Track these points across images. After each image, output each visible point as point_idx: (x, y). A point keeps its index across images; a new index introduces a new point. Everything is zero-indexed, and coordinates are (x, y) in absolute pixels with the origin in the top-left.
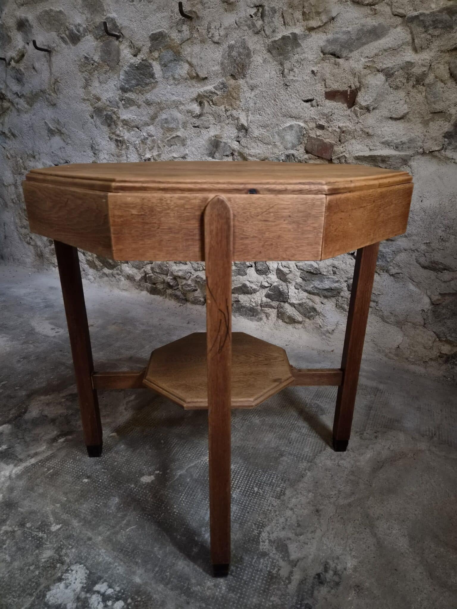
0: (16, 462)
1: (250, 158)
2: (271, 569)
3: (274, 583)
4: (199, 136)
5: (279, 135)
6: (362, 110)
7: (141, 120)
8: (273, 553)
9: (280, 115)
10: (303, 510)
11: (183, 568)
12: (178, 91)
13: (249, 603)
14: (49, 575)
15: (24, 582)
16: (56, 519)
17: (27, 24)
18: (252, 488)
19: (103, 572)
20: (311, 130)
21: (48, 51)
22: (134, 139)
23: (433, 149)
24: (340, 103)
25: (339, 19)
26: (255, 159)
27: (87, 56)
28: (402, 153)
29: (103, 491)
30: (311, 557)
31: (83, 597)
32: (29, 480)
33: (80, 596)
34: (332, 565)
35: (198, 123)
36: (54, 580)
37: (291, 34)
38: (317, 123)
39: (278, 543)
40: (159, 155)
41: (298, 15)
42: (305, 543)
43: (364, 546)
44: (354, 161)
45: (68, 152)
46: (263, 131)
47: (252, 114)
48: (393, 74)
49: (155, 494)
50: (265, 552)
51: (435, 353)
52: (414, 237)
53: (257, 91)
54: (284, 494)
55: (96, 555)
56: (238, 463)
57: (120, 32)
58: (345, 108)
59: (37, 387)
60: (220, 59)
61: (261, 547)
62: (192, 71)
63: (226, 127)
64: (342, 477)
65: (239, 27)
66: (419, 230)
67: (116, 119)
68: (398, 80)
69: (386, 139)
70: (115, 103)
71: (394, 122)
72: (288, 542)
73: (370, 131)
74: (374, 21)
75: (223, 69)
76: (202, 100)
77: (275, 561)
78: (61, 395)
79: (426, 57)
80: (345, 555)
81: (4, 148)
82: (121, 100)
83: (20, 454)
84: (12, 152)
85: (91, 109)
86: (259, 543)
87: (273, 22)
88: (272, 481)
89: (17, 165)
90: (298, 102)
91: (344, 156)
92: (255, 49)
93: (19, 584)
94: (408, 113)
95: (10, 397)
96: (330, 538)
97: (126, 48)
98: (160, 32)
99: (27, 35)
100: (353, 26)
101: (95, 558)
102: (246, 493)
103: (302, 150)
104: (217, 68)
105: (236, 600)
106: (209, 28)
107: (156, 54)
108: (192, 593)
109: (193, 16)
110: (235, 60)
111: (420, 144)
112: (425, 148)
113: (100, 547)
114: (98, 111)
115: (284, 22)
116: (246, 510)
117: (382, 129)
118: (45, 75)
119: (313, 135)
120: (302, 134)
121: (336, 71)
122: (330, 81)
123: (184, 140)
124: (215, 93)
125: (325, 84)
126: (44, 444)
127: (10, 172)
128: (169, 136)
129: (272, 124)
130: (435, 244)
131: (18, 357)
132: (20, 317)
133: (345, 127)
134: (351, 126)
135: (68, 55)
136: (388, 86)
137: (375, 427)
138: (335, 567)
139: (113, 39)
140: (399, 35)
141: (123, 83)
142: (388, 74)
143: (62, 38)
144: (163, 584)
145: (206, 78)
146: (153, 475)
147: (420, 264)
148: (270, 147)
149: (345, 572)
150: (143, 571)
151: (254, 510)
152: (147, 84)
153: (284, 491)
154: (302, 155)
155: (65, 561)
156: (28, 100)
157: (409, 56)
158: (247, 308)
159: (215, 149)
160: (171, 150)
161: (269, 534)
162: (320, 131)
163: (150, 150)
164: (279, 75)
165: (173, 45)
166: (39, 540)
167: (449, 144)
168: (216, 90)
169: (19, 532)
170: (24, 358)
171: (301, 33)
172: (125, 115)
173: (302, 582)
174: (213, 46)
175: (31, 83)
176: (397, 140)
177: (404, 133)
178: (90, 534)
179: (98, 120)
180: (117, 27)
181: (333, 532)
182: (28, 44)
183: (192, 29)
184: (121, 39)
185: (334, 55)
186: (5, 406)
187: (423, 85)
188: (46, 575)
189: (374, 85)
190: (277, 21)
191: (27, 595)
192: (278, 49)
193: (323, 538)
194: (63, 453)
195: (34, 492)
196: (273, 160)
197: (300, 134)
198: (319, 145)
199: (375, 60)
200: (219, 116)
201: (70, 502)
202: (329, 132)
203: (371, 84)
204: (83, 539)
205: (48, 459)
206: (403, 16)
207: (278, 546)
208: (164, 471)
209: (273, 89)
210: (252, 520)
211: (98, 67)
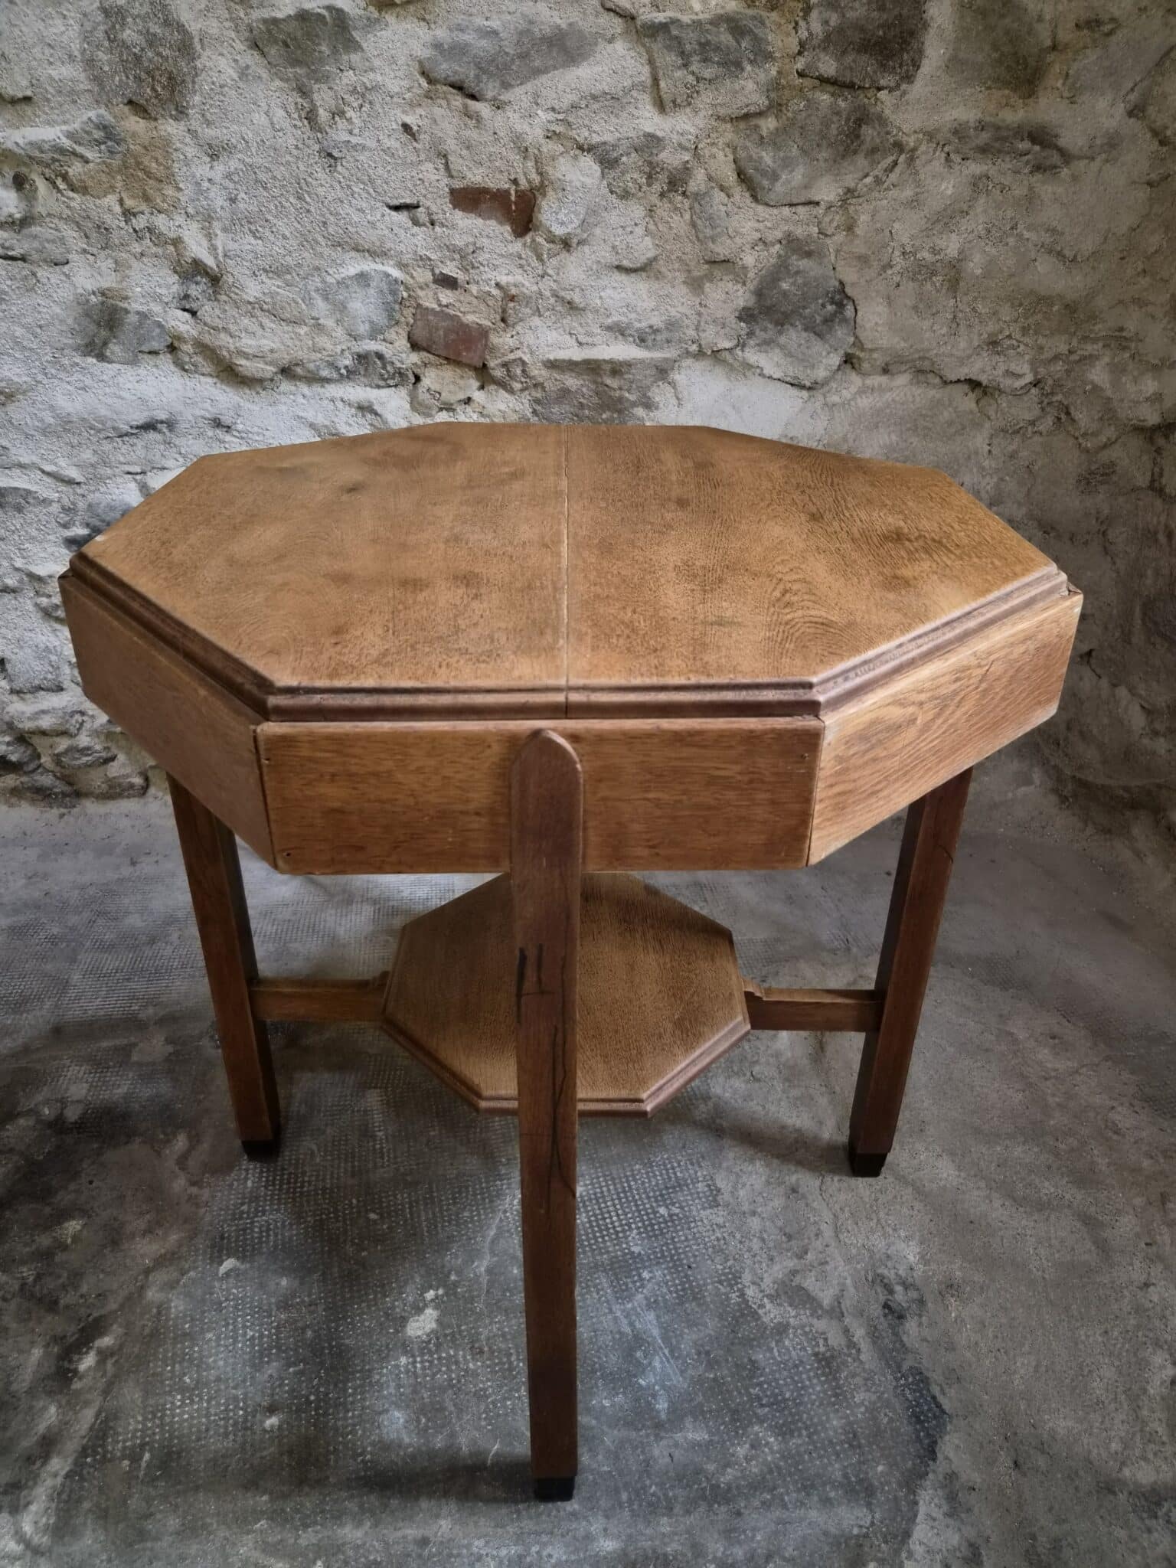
1: (243, 362)
2: (812, 1348)
3: (839, 1370)
4: (31, 290)
5: (326, 298)
6: (552, 245)
8: (791, 1314)
9: (320, 239)
10: (771, 1204)
11: (671, 1456)
13: (831, 1433)
18: (655, 1212)
20: (421, 288)
23: (719, 346)
24: (493, 223)
26: (262, 366)
28: (657, 355)
30: (849, 1282)
32: (104, 1518)
34: (890, 1274)
35: (18, 245)
37: (326, 7)
38: (437, 271)
39: (786, 1293)
42: (822, 1264)
43: (905, 1210)
44: (544, 372)
46: (272, 284)
47: (225, 230)
48: (616, 160)
49: (472, 1348)
50: (780, 1323)
53: (234, 164)
54: (719, 1190)
61: (766, 1320)
63: (136, 264)
64: (780, 1100)
68: (628, 177)
69: (615, 319)
71: (625, 278)
72: (797, 1280)
73: (577, 298)
74: (555, 13)
75: (98, 79)
76: (24, 170)
77: (807, 1329)
79: (686, 127)
80: (894, 1243)
86: (756, 1313)
88: (676, 1177)
92: (204, 34)
94: (655, 259)
96: (849, 1228)
102: (653, 1230)
103: (402, 343)
104: (69, 72)
105: (808, 1444)
108: (729, 1489)
110: (138, 59)
111: (691, 333)
112: (701, 342)
113: (465, 1542)
116: (682, 1265)
117: (602, 294)
119: (430, 303)
121: (473, 134)
122: (460, 161)
124: (74, 154)
125: (446, 165)
129: (299, 265)
133: (515, 285)
134: (527, 284)
136: (608, 191)
138: (897, 1275)
140: (623, 63)
142: (607, 160)
144: (664, 1515)
145: (27, 99)
146: (426, 1306)
148: (302, 330)
150: (601, 1519)
151: (695, 1256)
153: (714, 1184)
154: (404, 355)
157: (648, 120)
159: (104, 333)
161: (759, 1285)
162: (448, 292)
164: (299, 124)
167: (751, 334)
168: (79, 143)
171: (357, 10)
173: (874, 1335)
176: (640, 321)
177: (653, 304)
178: (412, 1532)
181: (847, 1214)
185: (459, 88)
187: (684, 193)
192: (287, 45)
193: (841, 1236)
194: (130, 1394)
195: (157, 1539)
196: (318, 368)
197: (390, 298)
198: (447, 331)
199: (570, 119)
200: (103, 229)
201: (285, 1496)
202: (472, 295)
203: (571, 182)
204: (409, 1555)
205: (101, 1432)
206: (629, 18)
207: (790, 1297)
208: (443, 1282)
209: (288, 163)
210: (711, 1277)
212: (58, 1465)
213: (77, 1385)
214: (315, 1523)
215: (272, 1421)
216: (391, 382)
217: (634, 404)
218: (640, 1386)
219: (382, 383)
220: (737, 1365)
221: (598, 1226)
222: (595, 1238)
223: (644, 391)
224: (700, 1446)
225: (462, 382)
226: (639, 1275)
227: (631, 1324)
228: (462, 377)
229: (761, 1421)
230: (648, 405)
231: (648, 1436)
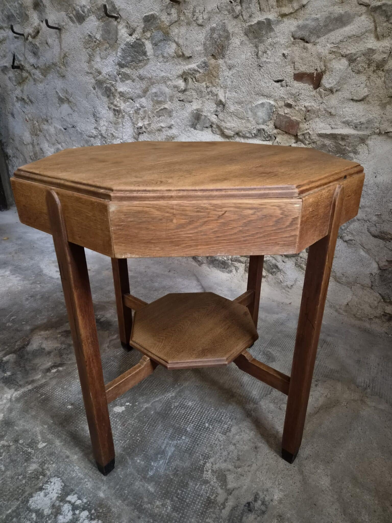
0: (17, 387)
1: (226, 131)
2: (209, 495)
3: (211, 508)
4: (183, 109)
5: (252, 111)
6: (326, 92)
7: (135, 93)
8: (214, 481)
9: (253, 92)
10: (244, 446)
11: (139, 488)
12: (166, 68)
14: (33, 485)
15: (13, 488)
16: (43, 438)
17: (41, 4)
18: (204, 423)
19: (75, 486)
20: (280, 108)
21: (58, 29)
22: (128, 109)
23: (388, 130)
24: (307, 85)
25: (309, 6)
26: (231, 132)
27: (91, 34)
28: (361, 133)
29: (82, 417)
30: (245, 487)
31: (57, 505)
32: (26, 403)
33: (55, 504)
34: (261, 495)
35: (182, 97)
36: (37, 489)
37: (266, 19)
38: (286, 102)
39: (219, 473)
41: (272, 2)
42: (241, 475)
43: (291, 482)
44: (317, 138)
45: (75, 118)
46: (238, 107)
47: (229, 91)
48: (355, 59)
49: (123, 423)
50: (207, 480)
51: (379, 312)
52: (366, 209)
53: (234, 71)
54: (230, 431)
55: (71, 471)
56: (195, 401)
57: (118, 14)
58: (311, 89)
59: (39, 322)
60: (203, 40)
61: (204, 476)
62: (178, 50)
63: (207, 102)
64: (281, 419)
65: (220, 11)
66: (372, 203)
67: (114, 91)
68: (360, 65)
69: (347, 119)
70: (113, 77)
71: (355, 104)
72: (227, 473)
73: (333, 111)
74: (340, 9)
75: (205, 49)
76: (187, 76)
77: (214, 489)
78: (58, 331)
79: (387, 45)
80: (274, 488)
81: (24, 112)
82: (119, 74)
83: (20, 381)
84: (29, 116)
85: (93, 81)
86: (203, 472)
87: (250, 8)
88: (221, 419)
89: (34, 127)
90: (269, 82)
91: (308, 132)
92: (233, 33)
93: (9, 490)
94: (367, 96)
95: (17, 330)
96: (263, 472)
97: (123, 28)
98: (152, 15)
99: (41, 14)
100: (322, 13)
101: (70, 473)
102: (199, 428)
103: (271, 126)
104: (200, 48)
105: (178, 518)
106: (194, 12)
107: (148, 34)
108: (144, 509)
111: (377, 125)
112: (381, 129)
113: (75, 465)
114: (99, 83)
115: (260, 8)
116: (196, 443)
117: (344, 110)
118: (56, 50)
119: (282, 113)
120: (272, 111)
121: (304, 55)
122: (299, 64)
123: (170, 112)
124: (198, 71)
125: (294, 66)
126: (40, 373)
127: (29, 133)
128: (158, 107)
129: (246, 101)
130: (386, 217)
131: (27, 296)
132: (32, 260)
133: (310, 106)
134: (315, 106)
135: (75, 33)
136: (351, 71)
137: (317, 376)
138: (264, 498)
139: (113, 20)
140: (363, 23)
141: (120, 60)
142: (351, 59)
143: (70, 18)
144: (121, 500)
145: (191, 57)
146: (124, 406)
147: (370, 233)
148: (243, 121)
149: (271, 503)
150: (107, 487)
151: (203, 443)
152: (140, 61)
153: (231, 428)
154: (271, 130)
155: (46, 474)
156: (43, 71)
157: (371, 43)
158: (220, 261)
159: (196, 121)
160: (159, 120)
161: (213, 465)
162: (288, 109)
163: (142, 120)
164: (254, 57)
165: (162, 26)
166: (28, 455)
168: (199, 68)
169: (13, 447)
170: (31, 297)
171: (275, 19)
172: (122, 87)
173: (234, 509)
174: (197, 28)
175: (45, 57)
176: (356, 120)
177: (363, 114)
178: (68, 453)
179: (99, 91)
180: (116, 9)
181: (267, 467)
182: (42, 21)
183: (179, 12)
184: (118, 20)
185: (303, 39)
186: (12, 338)
187: (383, 70)
188: (31, 484)
189: (338, 69)
190: (254, 7)
191: (14, 499)
192: (254, 33)
193: (257, 472)
194: (54, 382)
195: (28, 414)
196: (246, 133)
197: (270, 111)
198: (286, 122)
199: (339, 46)
200: (201, 92)
201: (55, 424)
202: (296, 110)
203: (335, 68)
204: (62, 457)
205: (42, 386)
206: (367, 6)
207: (219, 476)
208: (133, 403)
209: (248, 69)
210: (200, 452)
211: (99, 44)
212: (30, 387)
213: (48, 374)
214: (54, 434)
215: (70, 407)
216: (267, 139)
217: (350, 152)
218: (151, 465)
219: (264, 139)
220: (182, 480)
221: (185, 416)
222: (181, 419)
223: (355, 147)
224: (149, 492)
225: (289, 140)
226: (182, 436)
227: (166, 447)
228: (290, 139)
229: (172, 500)
230: (356, 152)
231: (139, 478)
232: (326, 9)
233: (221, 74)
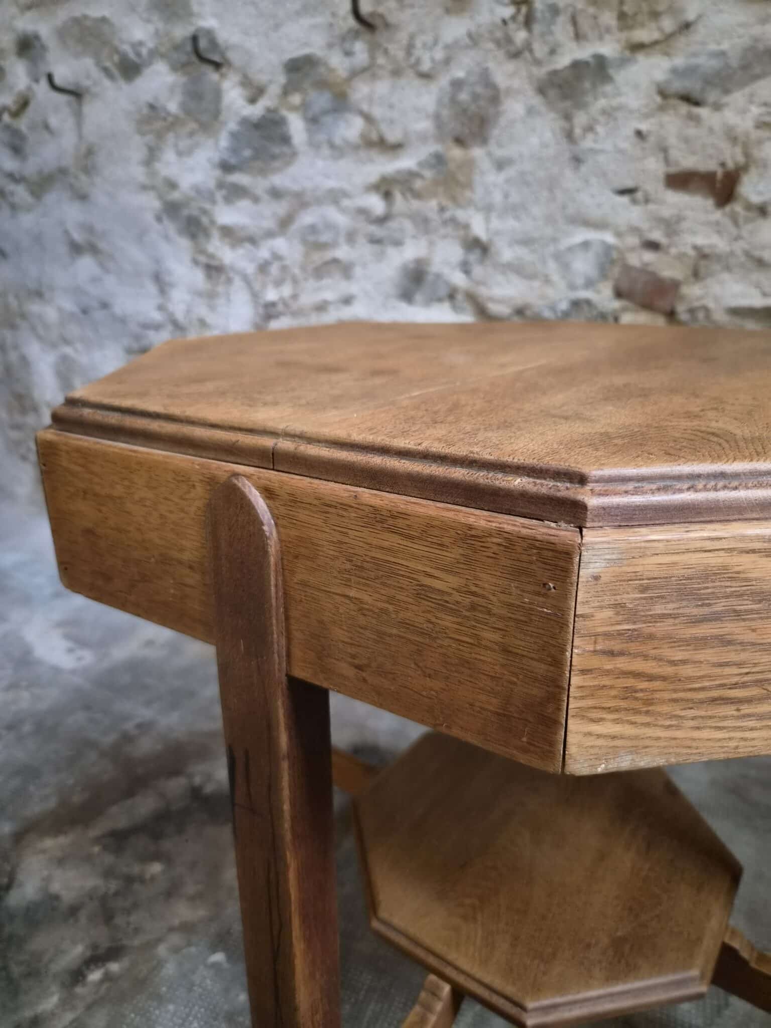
1: (491, 306)
4: (380, 261)
5: (557, 261)
6: (748, 213)
7: (260, 227)
9: (559, 219)
12: (338, 172)
17: (37, 43)
20: (630, 251)
21: (76, 94)
22: (243, 264)
24: (698, 197)
25: (700, 27)
26: (503, 308)
27: (155, 103)
37: (593, 56)
38: (644, 238)
40: (295, 297)
41: (609, 18)
44: (726, 318)
45: (109, 286)
47: (498, 217)
53: (512, 172)
57: (223, 54)
58: (709, 207)
59: (36, 809)
60: (431, 108)
62: (370, 131)
65: (476, 44)
67: (207, 224)
70: (207, 193)
73: (767, 256)
75: (439, 128)
76: (391, 188)
78: (91, 834)
82: (221, 188)
85: (157, 204)
87: (551, 33)
90: (602, 194)
91: (704, 305)
92: (508, 89)
97: (233, 86)
98: (306, 56)
99: (36, 64)
100: (733, 41)
103: (608, 291)
104: (425, 125)
106: (411, 46)
107: (296, 99)
109: (377, 22)
110: (465, 110)
114: (172, 209)
115: (576, 34)
118: (68, 140)
119: (634, 262)
120: (609, 260)
122: (678, 152)
123: (348, 267)
124: (418, 175)
125: (665, 158)
128: (318, 258)
129: (541, 238)
133: (709, 246)
134: (721, 245)
135: (116, 101)
139: (208, 69)
141: (225, 156)
143: (106, 70)
145: (401, 144)
148: (536, 284)
152: (274, 157)
154: (608, 302)
156: (34, 186)
159: (413, 286)
160: (319, 288)
162: (652, 254)
163: (276, 286)
164: (560, 141)
165: (332, 81)
168: (423, 169)
170: (9, 728)
171: (615, 55)
172: (228, 216)
174: (417, 82)
175: (40, 156)
179: (171, 225)
180: (218, 45)
182: (38, 80)
183: (373, 48)
184: (224, 70)
185: (687, 99)
190: (562, 30)
192: (561, 87)
197: (604, 259)
198: (646, 283)
200: (426, 221)
202: (671, 256)
211: (174, 124)
228: (655, 318)
232: (741, 31)
233: (477, 178)
